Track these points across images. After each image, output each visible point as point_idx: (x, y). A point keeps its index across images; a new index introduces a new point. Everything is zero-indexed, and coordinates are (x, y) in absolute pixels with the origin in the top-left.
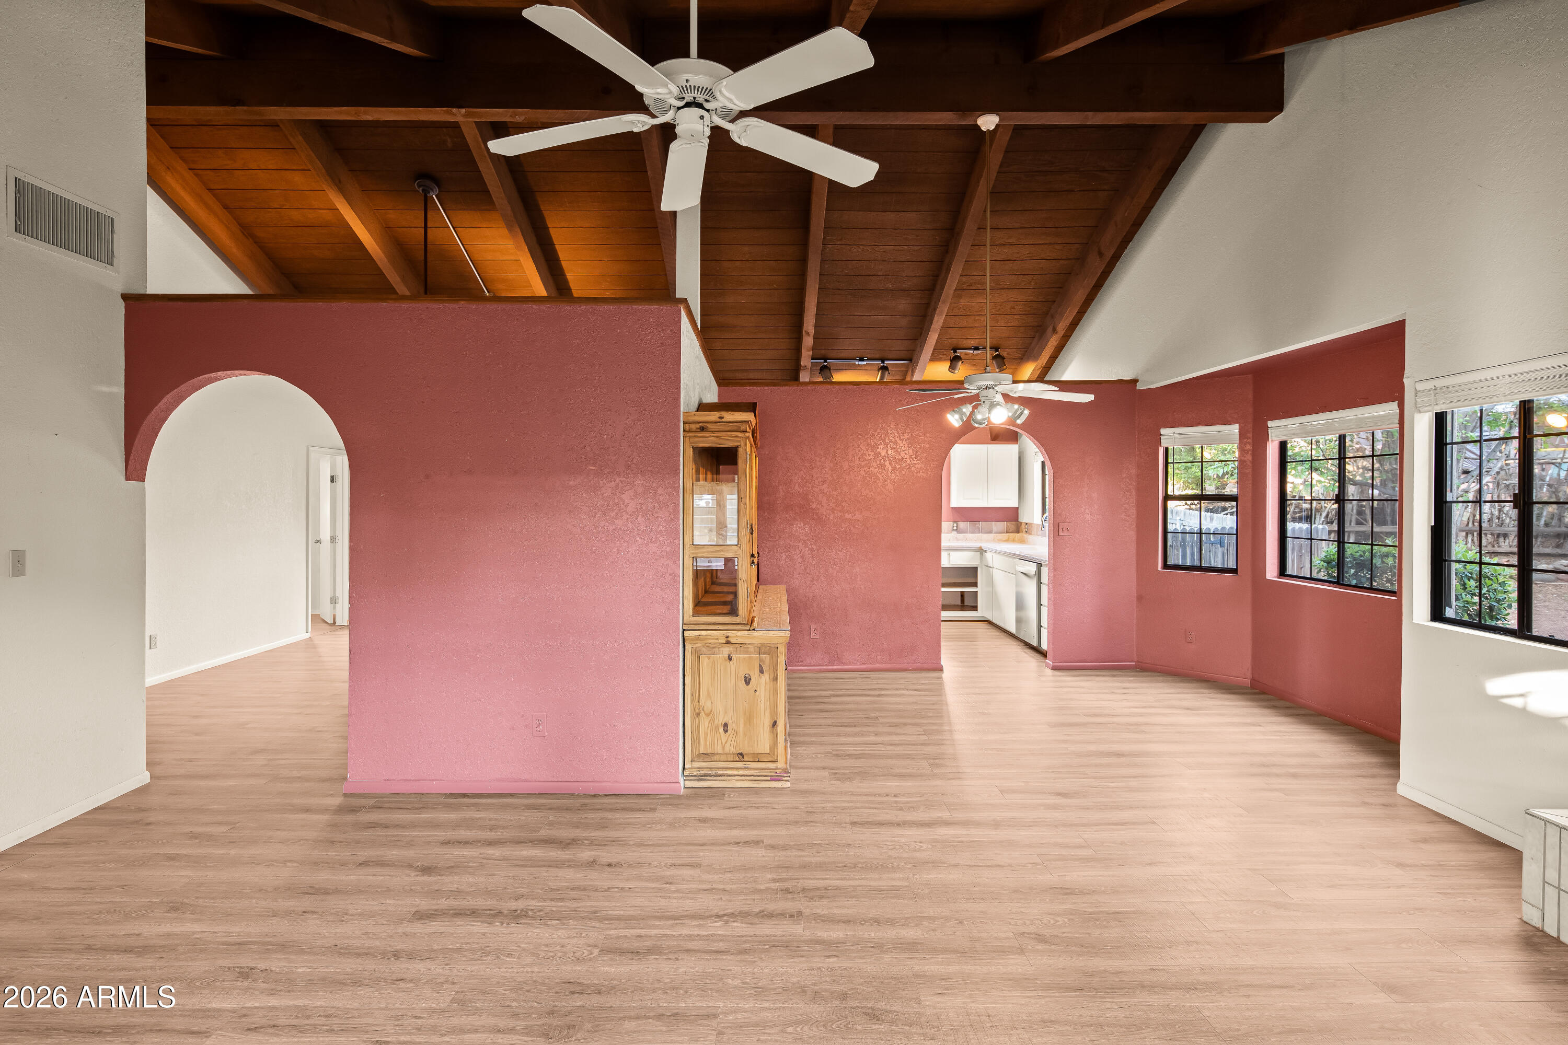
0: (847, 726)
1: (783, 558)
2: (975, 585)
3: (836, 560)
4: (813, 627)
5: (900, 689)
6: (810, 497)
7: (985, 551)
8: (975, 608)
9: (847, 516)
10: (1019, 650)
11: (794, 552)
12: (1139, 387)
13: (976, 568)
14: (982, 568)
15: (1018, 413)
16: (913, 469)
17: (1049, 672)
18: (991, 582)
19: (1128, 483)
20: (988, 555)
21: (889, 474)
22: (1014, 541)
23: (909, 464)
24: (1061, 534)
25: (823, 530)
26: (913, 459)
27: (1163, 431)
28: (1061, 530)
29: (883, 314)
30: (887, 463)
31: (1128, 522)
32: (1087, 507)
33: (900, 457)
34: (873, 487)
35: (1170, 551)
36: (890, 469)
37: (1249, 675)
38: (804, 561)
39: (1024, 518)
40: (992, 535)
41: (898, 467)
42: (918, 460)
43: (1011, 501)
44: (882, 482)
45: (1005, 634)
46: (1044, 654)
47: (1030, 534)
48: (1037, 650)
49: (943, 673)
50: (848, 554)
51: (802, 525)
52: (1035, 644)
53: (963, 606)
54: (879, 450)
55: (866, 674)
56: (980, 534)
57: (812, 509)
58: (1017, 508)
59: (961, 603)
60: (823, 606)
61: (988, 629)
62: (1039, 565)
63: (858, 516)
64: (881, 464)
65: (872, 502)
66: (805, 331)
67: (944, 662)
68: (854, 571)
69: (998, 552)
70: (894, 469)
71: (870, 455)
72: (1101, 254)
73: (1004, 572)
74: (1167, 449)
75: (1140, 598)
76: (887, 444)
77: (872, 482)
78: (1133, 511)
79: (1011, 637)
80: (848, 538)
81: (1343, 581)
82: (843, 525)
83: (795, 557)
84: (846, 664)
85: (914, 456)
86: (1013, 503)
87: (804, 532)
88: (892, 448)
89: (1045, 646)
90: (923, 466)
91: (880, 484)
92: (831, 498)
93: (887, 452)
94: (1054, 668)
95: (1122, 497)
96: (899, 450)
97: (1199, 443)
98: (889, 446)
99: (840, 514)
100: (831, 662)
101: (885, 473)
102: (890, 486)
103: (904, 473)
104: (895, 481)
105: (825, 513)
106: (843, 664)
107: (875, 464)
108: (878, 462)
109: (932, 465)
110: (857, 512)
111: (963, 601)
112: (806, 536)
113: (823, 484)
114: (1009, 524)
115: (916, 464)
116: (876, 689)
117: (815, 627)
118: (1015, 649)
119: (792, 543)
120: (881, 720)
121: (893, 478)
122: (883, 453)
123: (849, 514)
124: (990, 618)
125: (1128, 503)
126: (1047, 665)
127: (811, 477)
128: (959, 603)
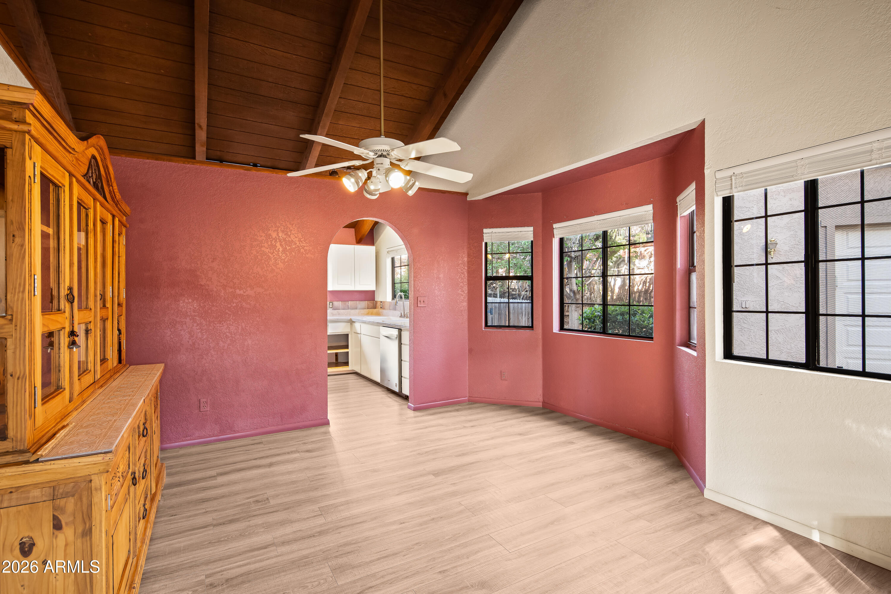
0: (231, 522)
1: (168, 335)
2: (347, 347)
3: (227, 334)
4: (202, 400)
5: (292, 452)
6: (198, 273)
7: (354, 322)
8: (346, 364)
9: (238, 292)
10: (383, 396)
11: (180, 328)
12: (469, 198)
13: (347, 335)
14: (352, 334)
15: (411, 183)
16: (302, 250)
17: (411, 413)
18: (359, 344)
19: (462, 267)
20: (357, 325)
21: (280, 255)
22: (372, 314)
23: (298, 246)
24: (419, 305)
25: (213, 306)
26: (302, 242)
27: (485, 231)
28: (419, 302)
29: (274, 123)
30: (278, 244)
31: (463, 296)
32: (436, 285)
33: (290, 240)
34: (264, 265)
35: (490, 316)
36: (281, 249)
37: (541, 399)
38: (192, 337)
39: (379, 298)
40: (357, 311)
41: (288, 248)
42: (306, 243)
43: (370, 286)
44: (273, 261)
45: (371, 382)
46: (406, 398)
47: (384, 309)
48: (399, 395)
49: (330, 426)
50: (240, 327)
51: (190, 300)
52: (397, 389)
53: (337, 364)
54: (270, 232)
55: (258, 439)
56: (349, 310)
57: (201, 285)
58: (374, 291)
59: (336, 361)
60: (213, 379)
61: (357, 379)
62: (400, 330)
63: (250, 292)
64: (272, 245)
65: (263, 279)
66: (198, 124)
67: (330, 416)
68: (246, 343)
69: (364, 322)
70: (284, 250)
71: (262, 236)
72: (445, 95)
73: (371, 337)
74: (486, 244)
75: (470, 351)
76: (279, 227)
77: (263, 261)
78: (466, 288)
79: (375, 384)
80: (240, 313)
81: (607, 332)
82: (235, 301)
83: (182, 333)
84: (238, 432)
85: (303, 239)
86: (372, 287)
87: (192, 307)
88: (283, 232)
89: (406, 391)
90: (311, 248)
91: (271, 263)
92: (221, 275)
93: (278, 235)
94: (415, 409)
95: (459, 278)
96: (289, 234)
97: (507, 240)
98: (279, 229)
99: (231, 290)
100: (222, 432)
101: (276, 253)
102: (281, 265)
103: (294, 254)
104: (286, 260)
105: (215, 290)
106: (235, 432)
107: (266, 245)
108: (269, 243)
109: (319, 248)
110: (249, 289)
111: (337, 359)
112: (194, 311)
113: (212, 262)
114: (368, 303)
115: (304, 246)
116: (267, 457)
117: (205, 400)
118: (380, 395)
119: (178, 319)
120: (272, 502)
121: (283, 258)
122: (274, 235)
123: (240, 290)
124: (359, 371)
125: (462, 282)
126: (409, 407)
127: (199, 254)
128: (335, 361)
